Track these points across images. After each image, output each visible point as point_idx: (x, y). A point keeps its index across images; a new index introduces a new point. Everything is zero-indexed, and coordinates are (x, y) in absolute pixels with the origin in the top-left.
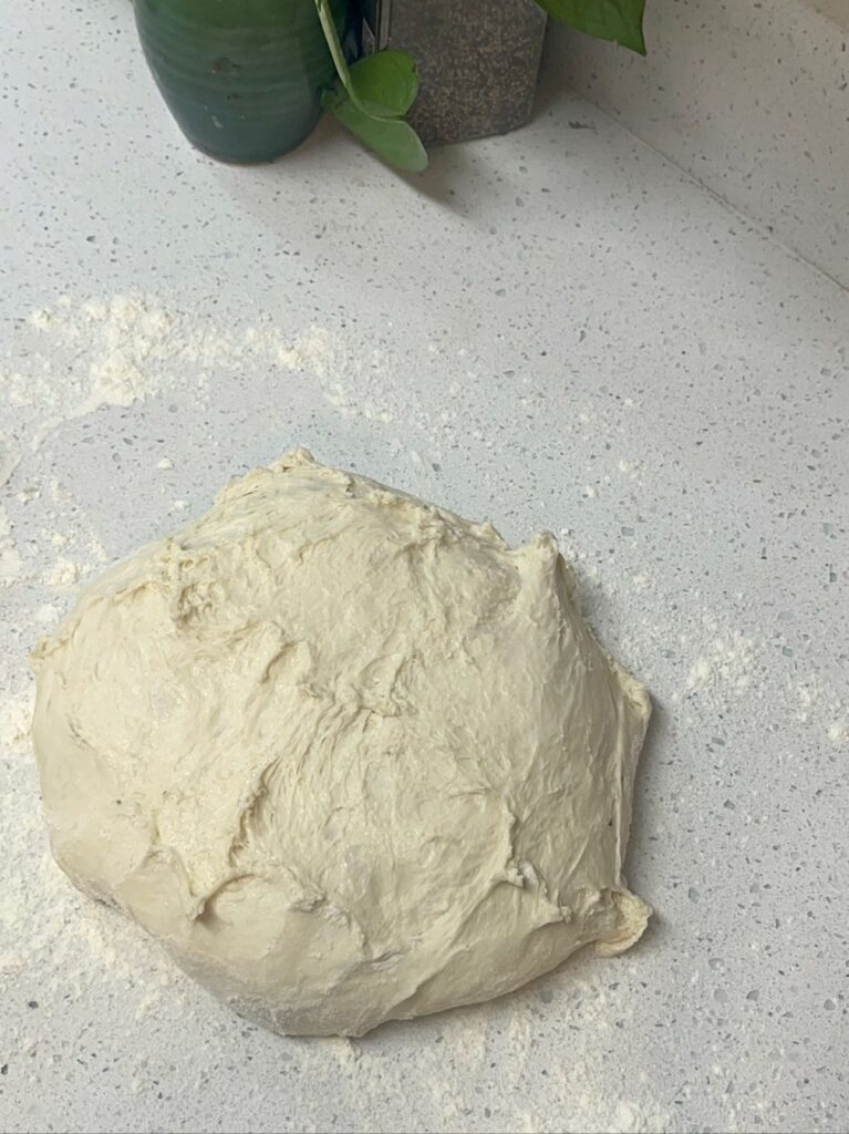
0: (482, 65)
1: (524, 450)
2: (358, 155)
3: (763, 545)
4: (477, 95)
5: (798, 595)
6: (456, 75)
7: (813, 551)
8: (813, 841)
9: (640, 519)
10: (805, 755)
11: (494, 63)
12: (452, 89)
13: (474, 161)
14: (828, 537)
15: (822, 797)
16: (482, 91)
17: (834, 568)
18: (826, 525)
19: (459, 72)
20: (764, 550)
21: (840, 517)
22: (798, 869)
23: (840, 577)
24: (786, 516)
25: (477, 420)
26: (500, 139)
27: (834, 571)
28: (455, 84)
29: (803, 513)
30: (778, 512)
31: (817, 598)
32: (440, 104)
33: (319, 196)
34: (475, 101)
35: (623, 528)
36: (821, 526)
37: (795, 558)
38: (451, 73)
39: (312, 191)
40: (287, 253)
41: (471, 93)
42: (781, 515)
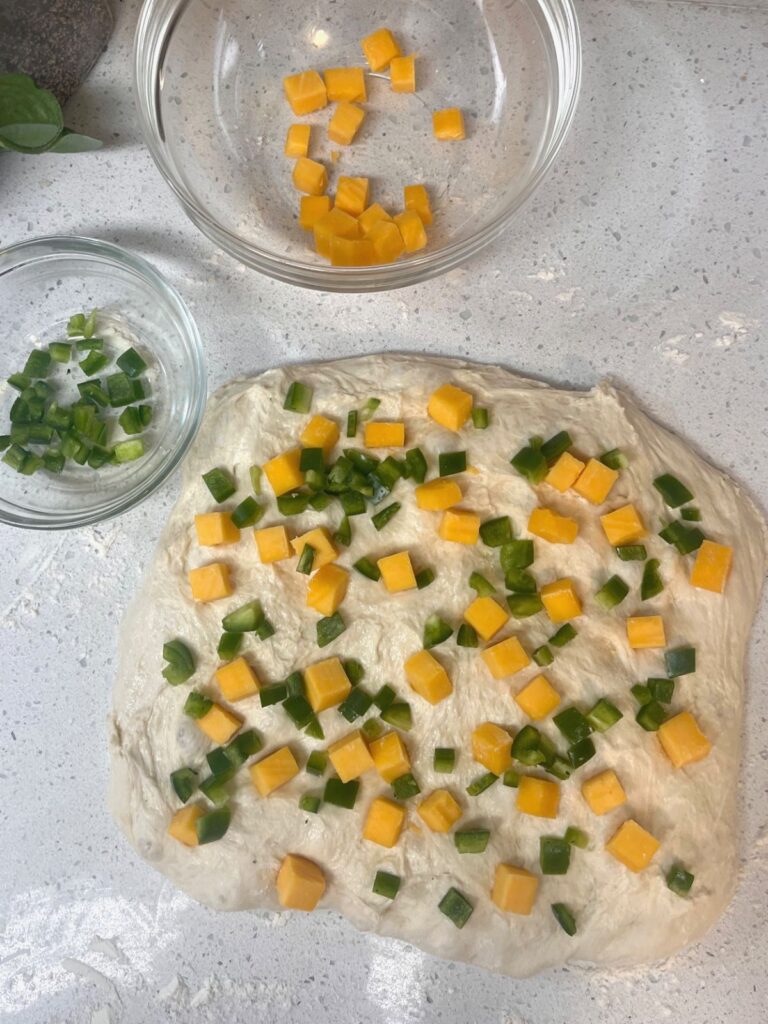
0: (62, 19)
1: (348, 310)
2: (23, 160)
3: (556, 249)
4: (73, 44)
5: (607, 270)
6: (50, 45)
7: (589, 226)
8: (750, 442)
9: (466, 298)
10: (700, 385)
11: (70, 9)
12: (54, 57)
13: (106, 93)
14: (590, 207)
15: (732, 407)
16: (75, 38)
17: (612, 228)
18: (582, 199)
19: (51, 40)
20: (560, 252)
21: (586, 184)
22: (756, 468)
23: (622, 233)
24: (552, 213)
25: (299, 313)
26: (107, 56)
27: (615, 231)
28: (54, 50)
29: (562, 201)
30: (545, 216)
31: (619, 261)
32: (54, 74)
33: (30, 220)
34: (75, 48)
35: (461, 315)
36: (579, 202)
37: (583, 243)
38: (46, 46)
39: (21, 220)
40: (52, 289)
41: (68, 46)
42: (549, 215)
